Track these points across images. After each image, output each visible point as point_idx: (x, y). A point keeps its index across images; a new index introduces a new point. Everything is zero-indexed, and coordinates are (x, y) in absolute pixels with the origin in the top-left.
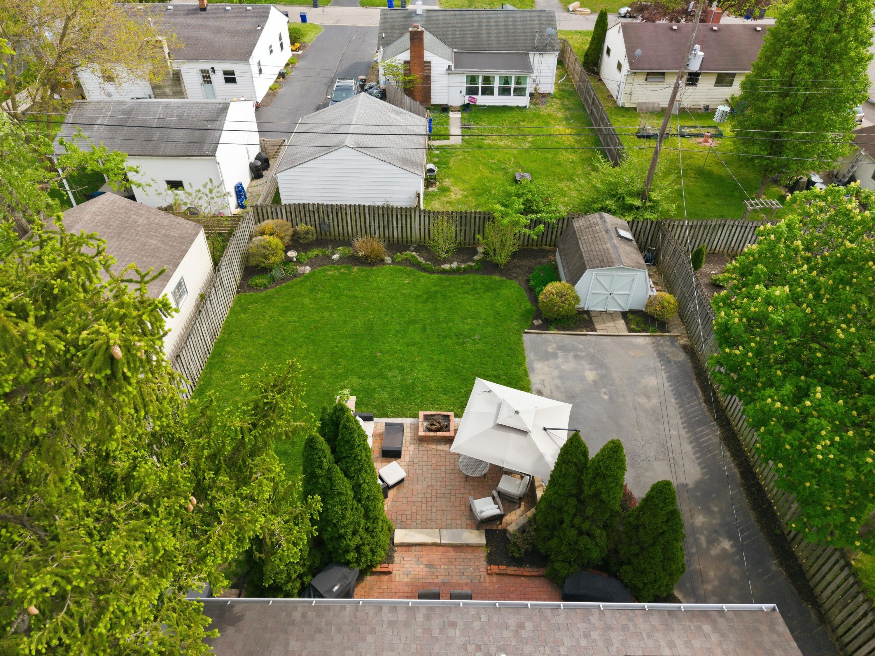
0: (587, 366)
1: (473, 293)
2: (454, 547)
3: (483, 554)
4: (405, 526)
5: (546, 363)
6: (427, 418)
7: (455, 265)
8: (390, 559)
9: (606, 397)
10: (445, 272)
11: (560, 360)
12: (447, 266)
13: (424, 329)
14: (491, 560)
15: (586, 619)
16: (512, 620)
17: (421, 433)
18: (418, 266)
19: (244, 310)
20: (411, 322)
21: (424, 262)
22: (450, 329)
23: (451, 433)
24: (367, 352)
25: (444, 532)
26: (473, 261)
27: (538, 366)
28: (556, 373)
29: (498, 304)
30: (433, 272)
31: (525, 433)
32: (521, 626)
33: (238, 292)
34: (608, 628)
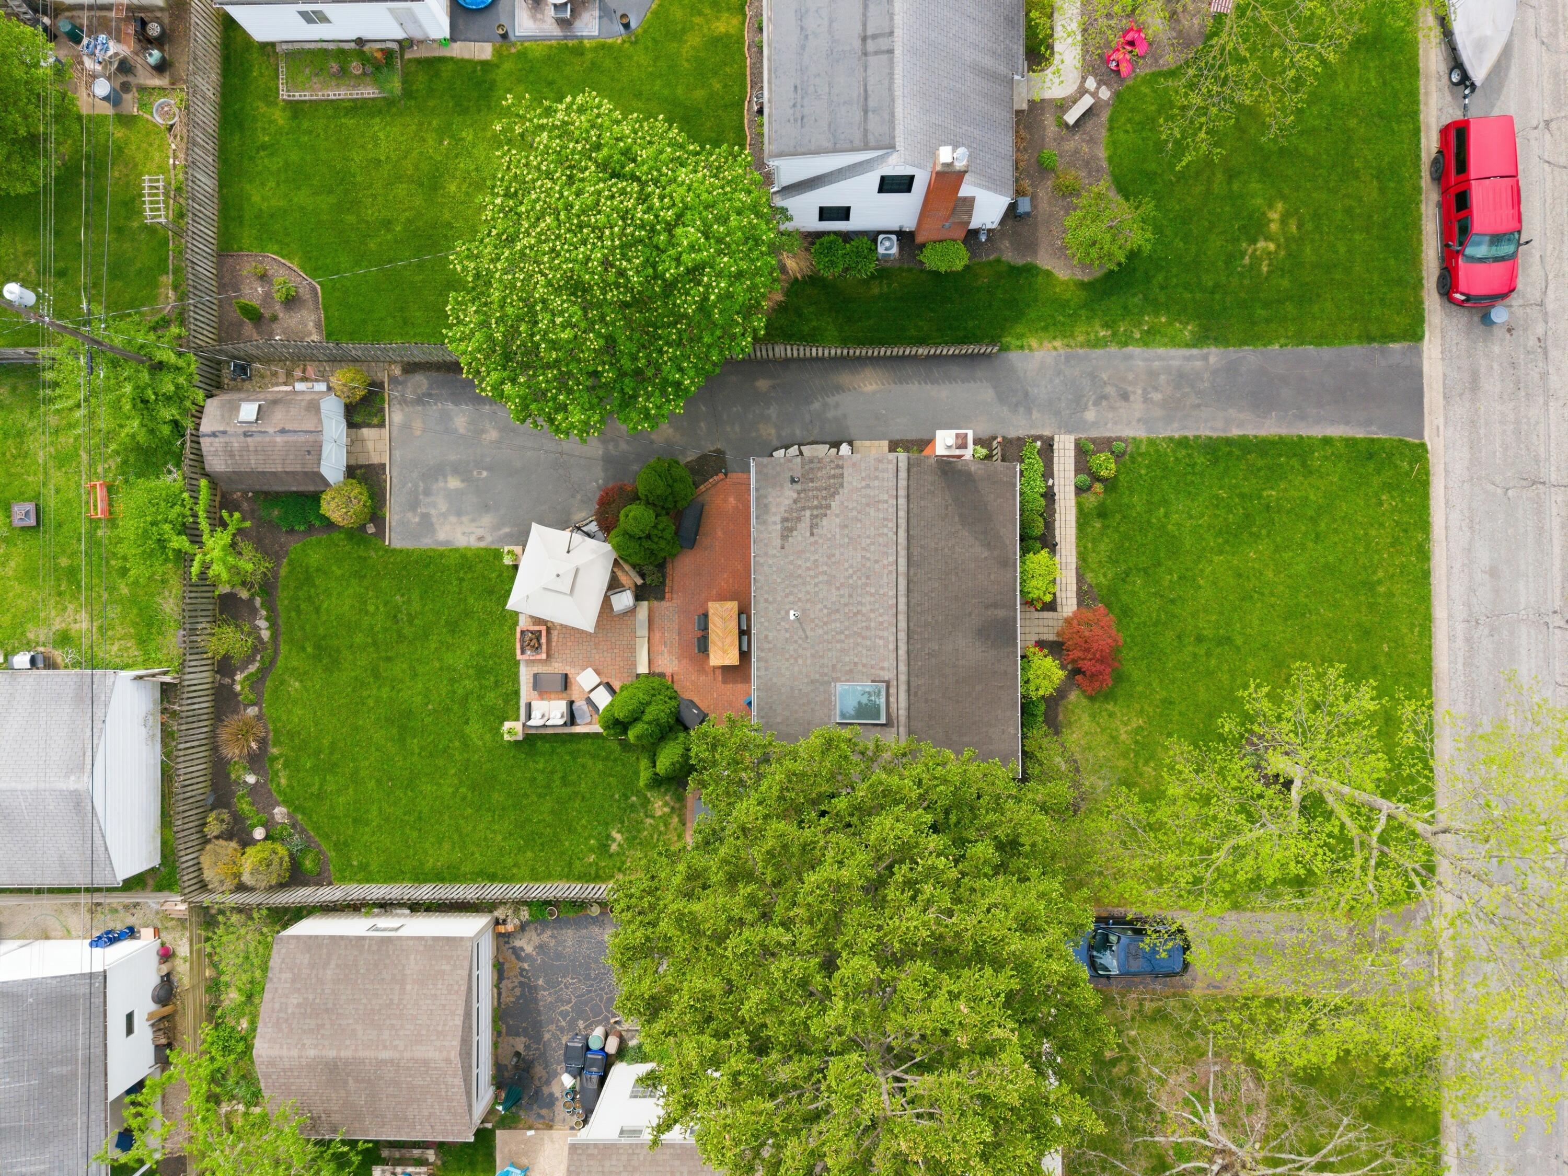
0: (441, 484)
1: (317, 602)
2: (650, 628)
3: (656, 603)
4: (634, 665)
5: (437, 526)
6: (523, 652)
7: (262, 624)
8: (662, 675)
9: (485, 474)
10: (275, 637)
11: (433, 512)
12: (266, 635)
13: (389, 659)
14: (662, 598)
15: (762, 565)
16: (762, 605)
17: (544, 656)
18: (264, 672)
19: (364, 867)
20: (376, 675)
21: (257, 664)
22: (386, 630)
23: (543, 629)
24: (428, 720)
25: (638, 634)
26: (251, 599)
27: (442, 536)
28: (453, 519)
29: (339, 572)
30: (276, 652)
31: (577, 570)
32: (766, 600)
33: (330, 884)
34: (766, 554)
